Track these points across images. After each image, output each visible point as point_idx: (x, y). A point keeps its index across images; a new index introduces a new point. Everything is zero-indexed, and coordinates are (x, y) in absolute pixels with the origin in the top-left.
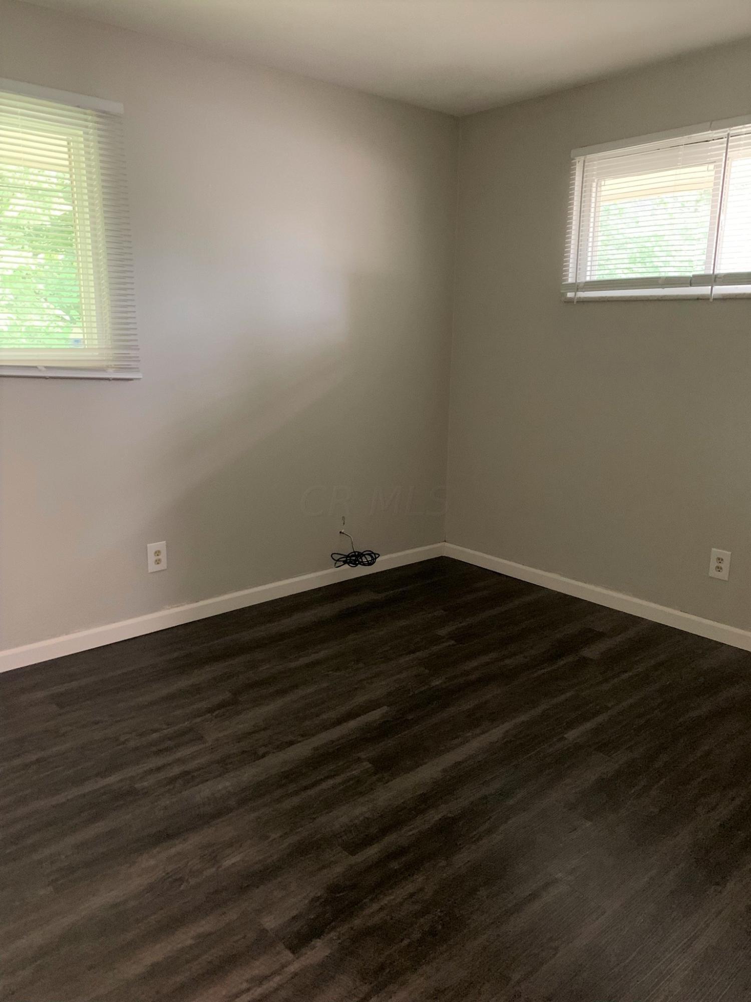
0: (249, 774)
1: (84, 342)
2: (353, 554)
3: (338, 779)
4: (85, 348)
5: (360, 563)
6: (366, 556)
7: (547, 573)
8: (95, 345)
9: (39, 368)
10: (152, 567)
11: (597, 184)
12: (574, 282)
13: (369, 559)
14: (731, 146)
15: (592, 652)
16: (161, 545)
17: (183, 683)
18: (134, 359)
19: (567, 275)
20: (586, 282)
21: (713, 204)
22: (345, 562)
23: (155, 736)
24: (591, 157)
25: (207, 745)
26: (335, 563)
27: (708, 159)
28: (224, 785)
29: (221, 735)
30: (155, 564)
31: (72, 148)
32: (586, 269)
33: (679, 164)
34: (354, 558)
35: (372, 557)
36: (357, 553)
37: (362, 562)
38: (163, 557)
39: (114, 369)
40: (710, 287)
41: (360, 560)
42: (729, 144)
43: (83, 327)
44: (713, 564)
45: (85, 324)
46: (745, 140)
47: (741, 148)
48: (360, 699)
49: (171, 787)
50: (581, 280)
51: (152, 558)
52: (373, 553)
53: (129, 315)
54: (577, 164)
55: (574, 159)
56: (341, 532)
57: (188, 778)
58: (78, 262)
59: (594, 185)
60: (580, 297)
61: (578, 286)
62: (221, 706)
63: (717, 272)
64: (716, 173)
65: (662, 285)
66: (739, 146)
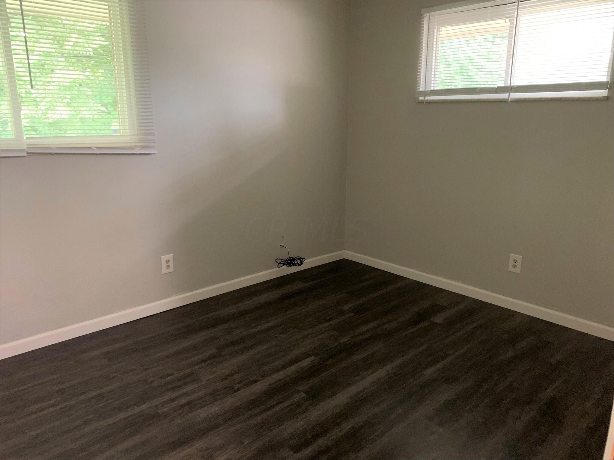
0: (230, 401)
1: (120, 131)
2: (289, 259)
3: (286, 404)
4: (121, 135)
5: (293, 265)
6: (298, 260)
7: (409, 269)
8: (127, 133)
9: (93, 148)
10: (164, 270)
11: (437, 30)
12: (424, 90)
13: (299, 262)
14: (520, 7)
15: (439, 319)
16: (170, 257)
17: (186, 343)
18: (151, 141)
19: (419, 86)
20: (431, 91)
21: (509, 40)
22: (284, 264)
23: (170, 378)
24: (433, 13)
25: (203, 383)
26: (278, 265)
27: (506, 16)
28: (215, 409)
29: (211, 377)
30: (166, 268)
31: (112, 10)
32: (431, 82)
33: (488, 18)
34: (290, 262)
35: (301, 260)
36: (291, 259)
37: (295, 264)
38: (171, 264)
39: (139, 148)
40: (508, 94)
41: (294, 263)
42: (519, 6)
43: (119, 122)
44: (511, 263)
45: (120, 120)
46: (529, 4)
47: (526, 9)
48: (298, 352)
49: (181, 411)
50: (428, 89)
51: (164, 265)
52: (301, 258)
53: (148, 114)
54: (425, 18)
55: (423, 15)
56: (281, 246)
57: (191, 405)
58: (116, 81)
59: (435, 30)
60: (427, 100)
61: (426, 93)
62: (211, 357)
63: (512, 85)
64: (510, 24)
65: (478, 92)
66: (525, 7)
